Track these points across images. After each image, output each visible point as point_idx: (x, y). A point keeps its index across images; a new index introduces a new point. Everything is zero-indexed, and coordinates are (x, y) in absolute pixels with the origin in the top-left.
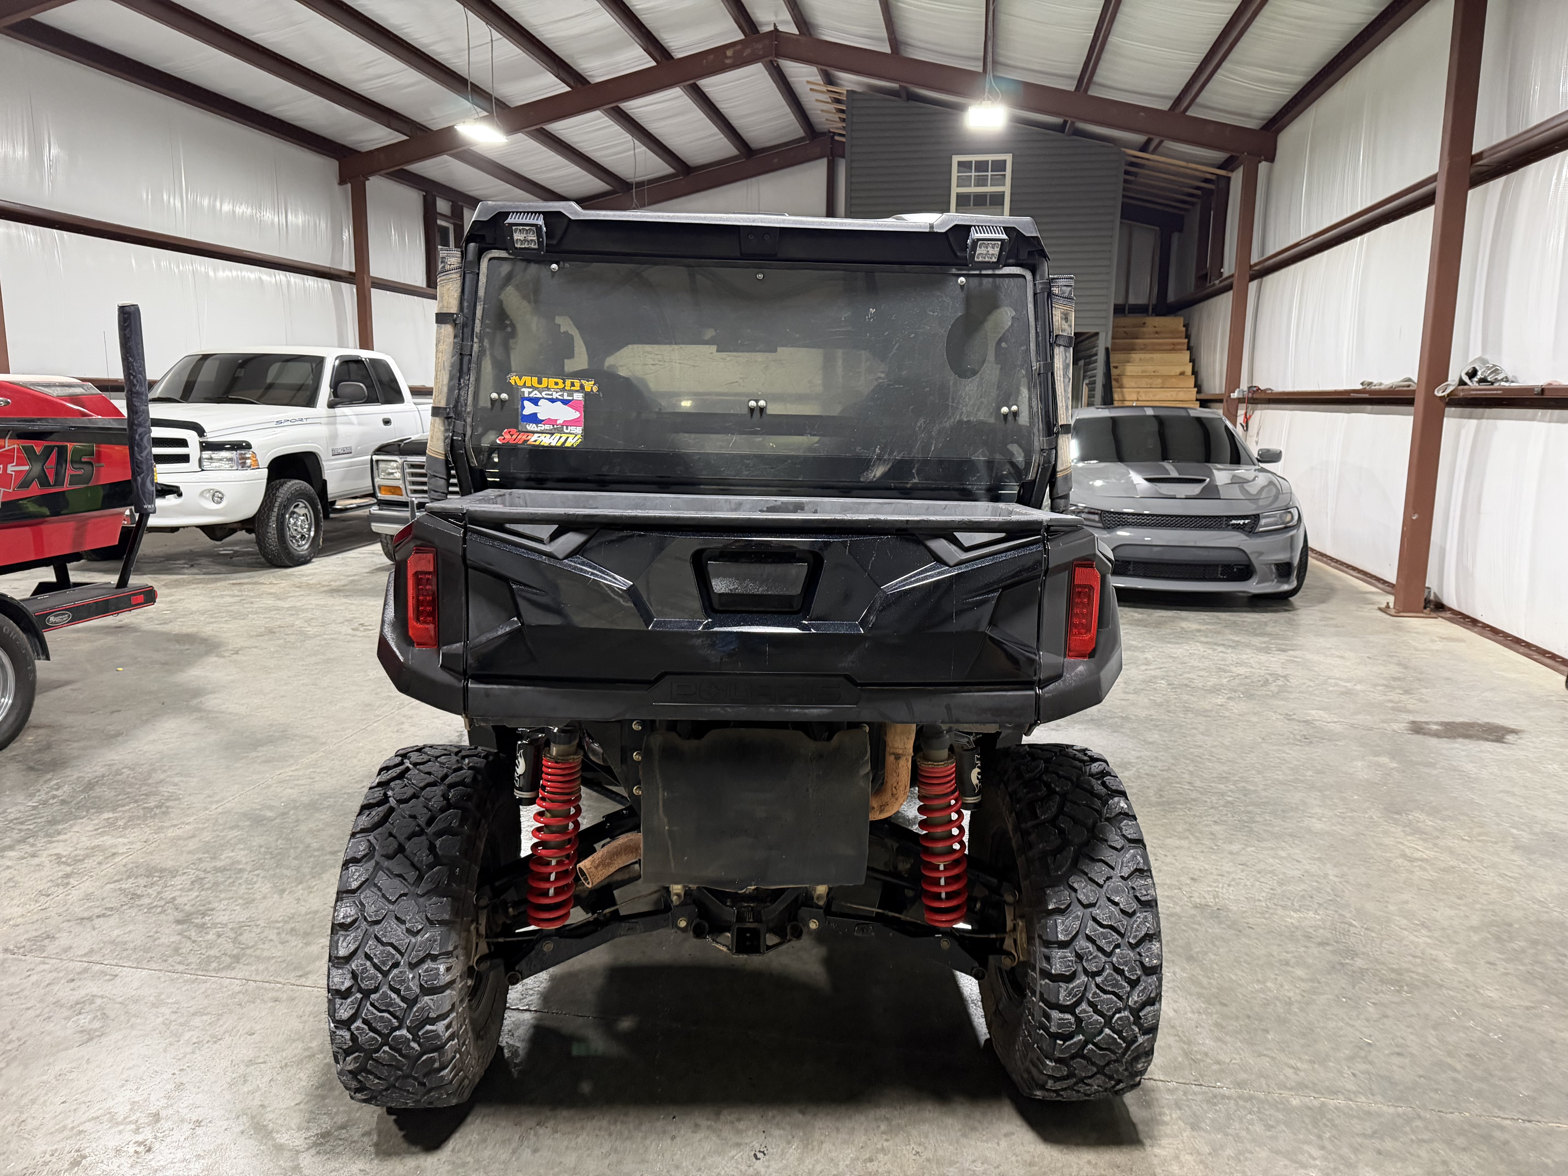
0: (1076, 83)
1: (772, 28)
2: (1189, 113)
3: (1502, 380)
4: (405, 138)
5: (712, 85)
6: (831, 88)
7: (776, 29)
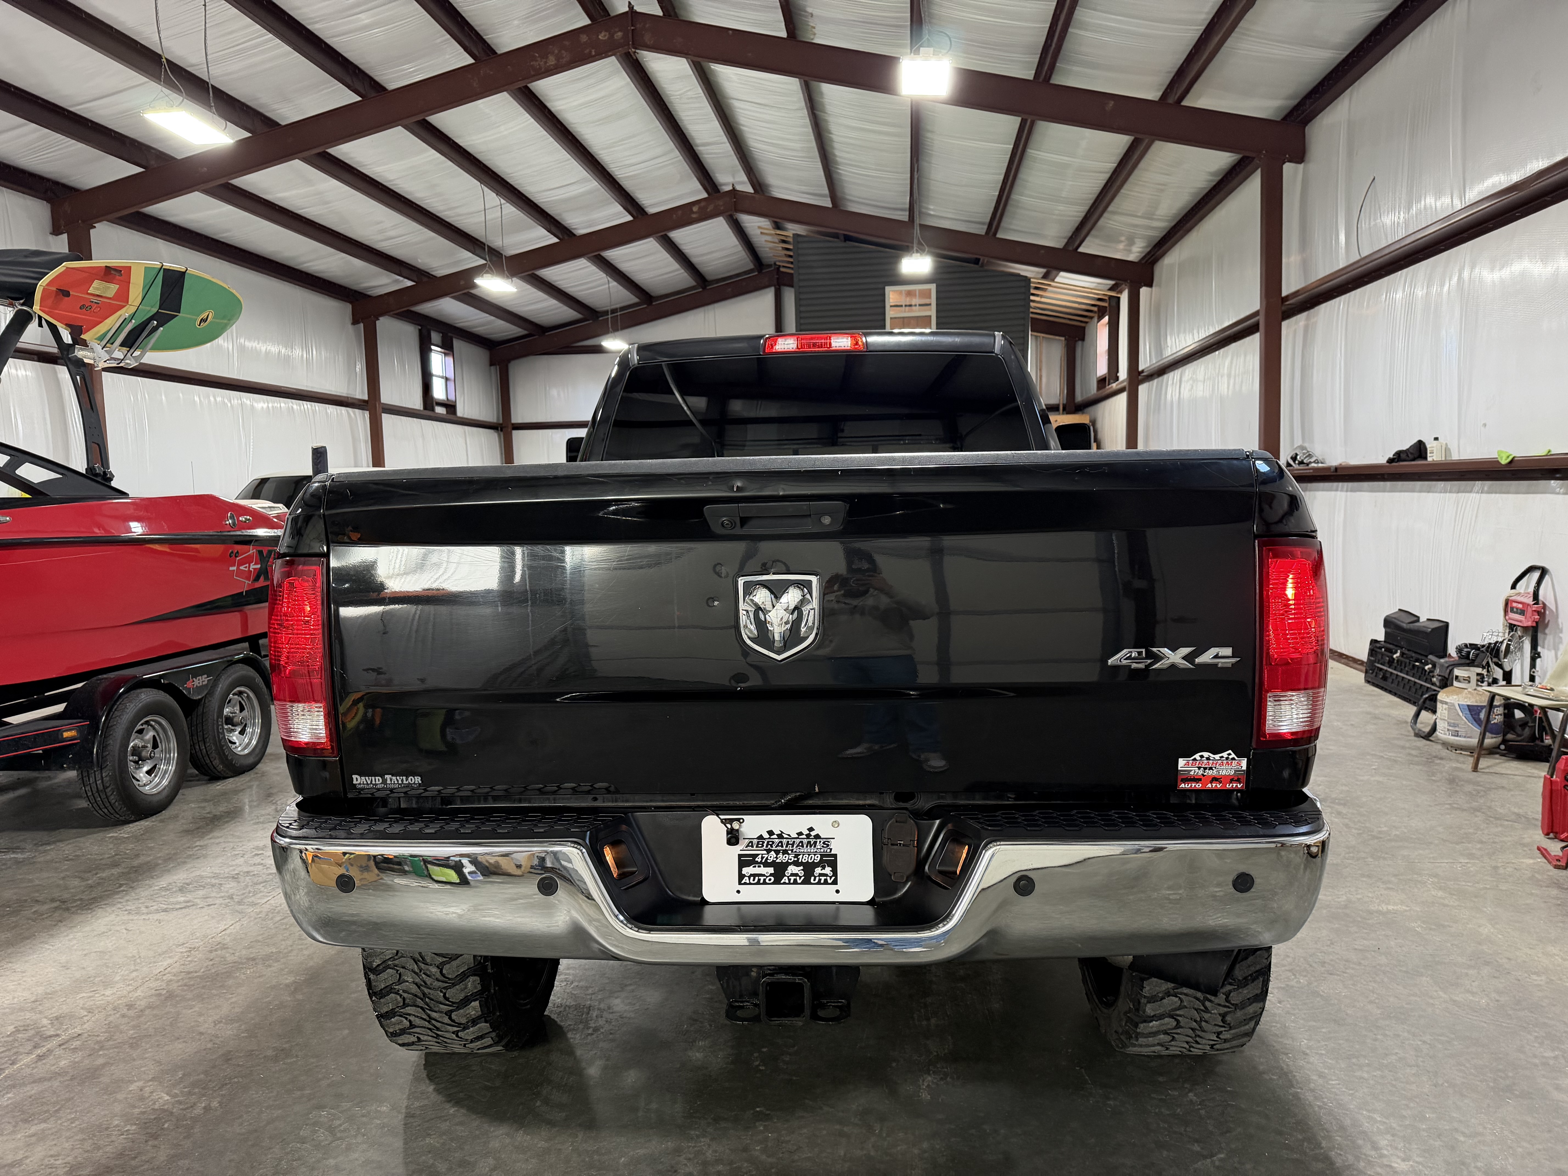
0: (986, 227)
1: (730, 188)
2: (1081, 250)
3: (1314, 462)
4: (413, 283)
5: (679, 236)
6: (779, 232)
7: (734, 189)
